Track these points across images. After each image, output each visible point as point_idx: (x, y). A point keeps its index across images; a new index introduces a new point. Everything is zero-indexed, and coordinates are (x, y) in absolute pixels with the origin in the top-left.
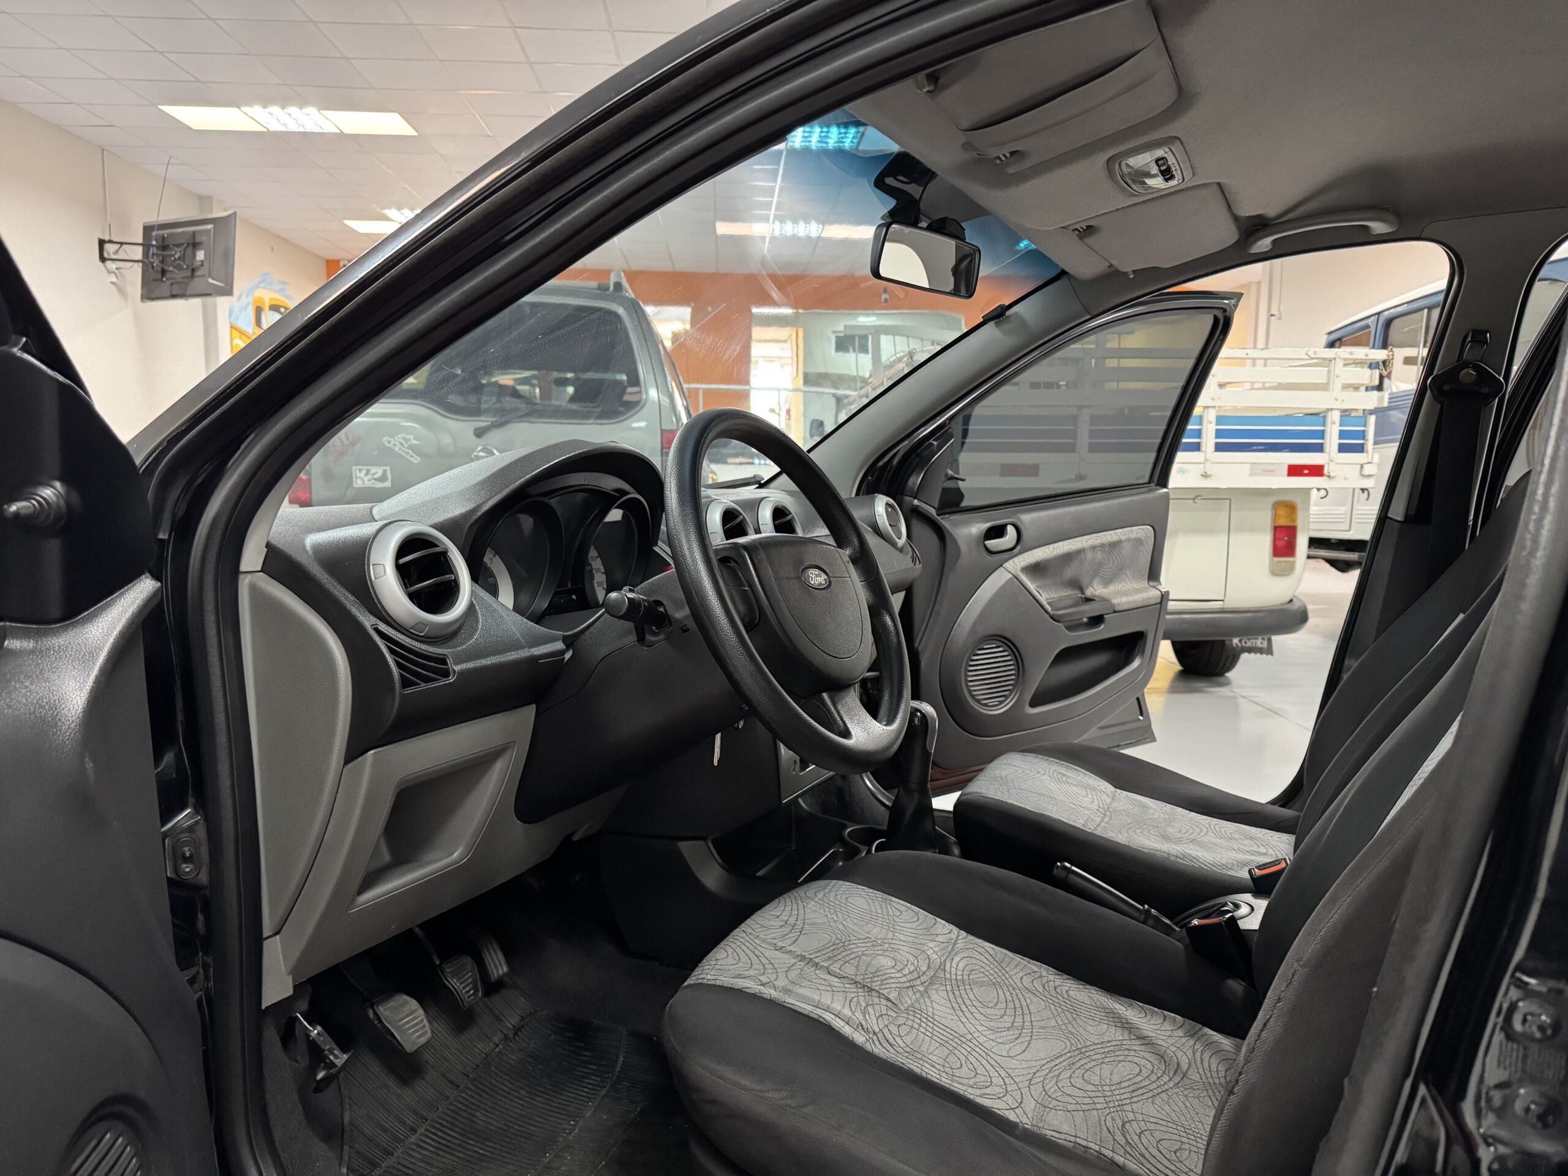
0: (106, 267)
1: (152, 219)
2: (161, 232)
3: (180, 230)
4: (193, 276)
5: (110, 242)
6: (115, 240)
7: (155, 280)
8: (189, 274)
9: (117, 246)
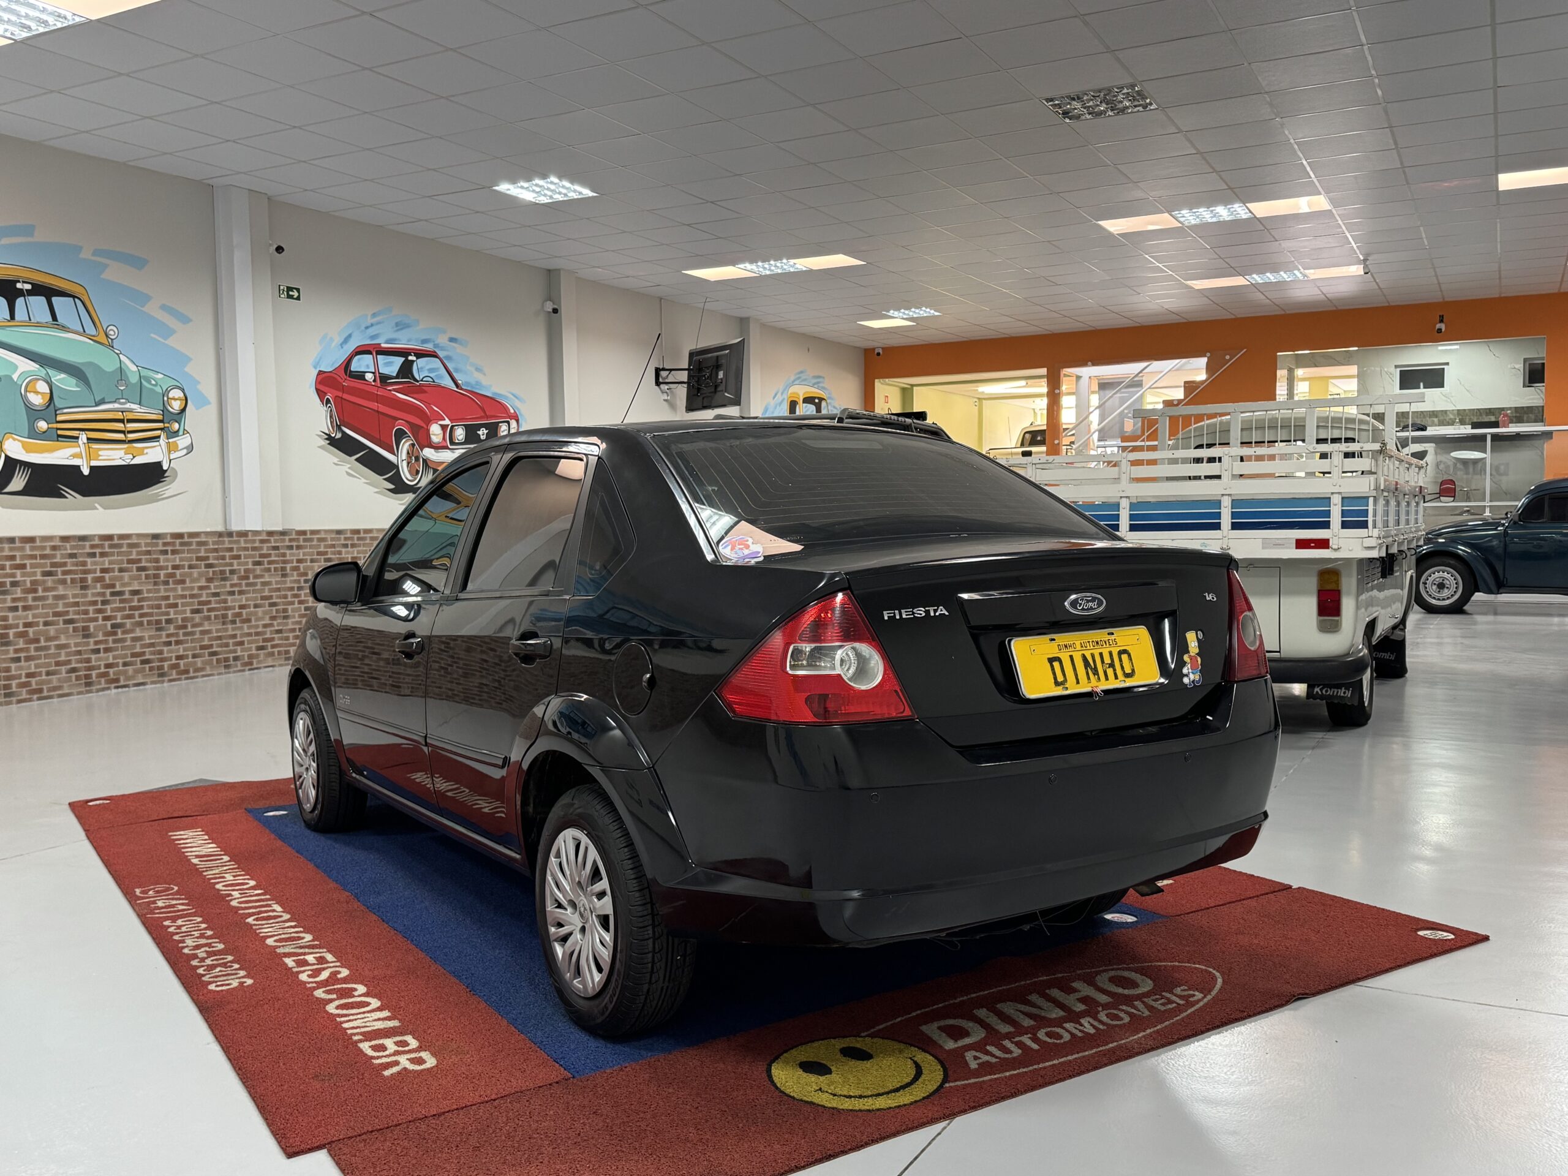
0: (660, 389)
1: (693, 346)
2: (698, 357)
3: (710, 355)
4: (715, 392)
5: (664, 369)
6: (667, 368)
7: (694, 395)
8: (713, 390)
9: (668, 372)
